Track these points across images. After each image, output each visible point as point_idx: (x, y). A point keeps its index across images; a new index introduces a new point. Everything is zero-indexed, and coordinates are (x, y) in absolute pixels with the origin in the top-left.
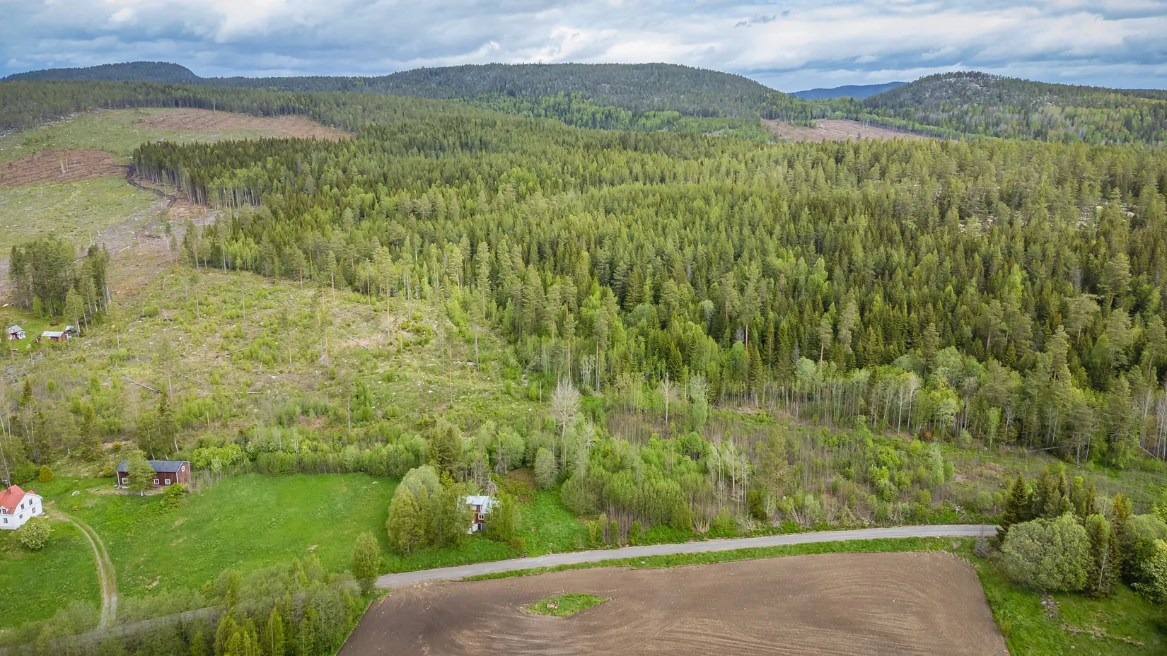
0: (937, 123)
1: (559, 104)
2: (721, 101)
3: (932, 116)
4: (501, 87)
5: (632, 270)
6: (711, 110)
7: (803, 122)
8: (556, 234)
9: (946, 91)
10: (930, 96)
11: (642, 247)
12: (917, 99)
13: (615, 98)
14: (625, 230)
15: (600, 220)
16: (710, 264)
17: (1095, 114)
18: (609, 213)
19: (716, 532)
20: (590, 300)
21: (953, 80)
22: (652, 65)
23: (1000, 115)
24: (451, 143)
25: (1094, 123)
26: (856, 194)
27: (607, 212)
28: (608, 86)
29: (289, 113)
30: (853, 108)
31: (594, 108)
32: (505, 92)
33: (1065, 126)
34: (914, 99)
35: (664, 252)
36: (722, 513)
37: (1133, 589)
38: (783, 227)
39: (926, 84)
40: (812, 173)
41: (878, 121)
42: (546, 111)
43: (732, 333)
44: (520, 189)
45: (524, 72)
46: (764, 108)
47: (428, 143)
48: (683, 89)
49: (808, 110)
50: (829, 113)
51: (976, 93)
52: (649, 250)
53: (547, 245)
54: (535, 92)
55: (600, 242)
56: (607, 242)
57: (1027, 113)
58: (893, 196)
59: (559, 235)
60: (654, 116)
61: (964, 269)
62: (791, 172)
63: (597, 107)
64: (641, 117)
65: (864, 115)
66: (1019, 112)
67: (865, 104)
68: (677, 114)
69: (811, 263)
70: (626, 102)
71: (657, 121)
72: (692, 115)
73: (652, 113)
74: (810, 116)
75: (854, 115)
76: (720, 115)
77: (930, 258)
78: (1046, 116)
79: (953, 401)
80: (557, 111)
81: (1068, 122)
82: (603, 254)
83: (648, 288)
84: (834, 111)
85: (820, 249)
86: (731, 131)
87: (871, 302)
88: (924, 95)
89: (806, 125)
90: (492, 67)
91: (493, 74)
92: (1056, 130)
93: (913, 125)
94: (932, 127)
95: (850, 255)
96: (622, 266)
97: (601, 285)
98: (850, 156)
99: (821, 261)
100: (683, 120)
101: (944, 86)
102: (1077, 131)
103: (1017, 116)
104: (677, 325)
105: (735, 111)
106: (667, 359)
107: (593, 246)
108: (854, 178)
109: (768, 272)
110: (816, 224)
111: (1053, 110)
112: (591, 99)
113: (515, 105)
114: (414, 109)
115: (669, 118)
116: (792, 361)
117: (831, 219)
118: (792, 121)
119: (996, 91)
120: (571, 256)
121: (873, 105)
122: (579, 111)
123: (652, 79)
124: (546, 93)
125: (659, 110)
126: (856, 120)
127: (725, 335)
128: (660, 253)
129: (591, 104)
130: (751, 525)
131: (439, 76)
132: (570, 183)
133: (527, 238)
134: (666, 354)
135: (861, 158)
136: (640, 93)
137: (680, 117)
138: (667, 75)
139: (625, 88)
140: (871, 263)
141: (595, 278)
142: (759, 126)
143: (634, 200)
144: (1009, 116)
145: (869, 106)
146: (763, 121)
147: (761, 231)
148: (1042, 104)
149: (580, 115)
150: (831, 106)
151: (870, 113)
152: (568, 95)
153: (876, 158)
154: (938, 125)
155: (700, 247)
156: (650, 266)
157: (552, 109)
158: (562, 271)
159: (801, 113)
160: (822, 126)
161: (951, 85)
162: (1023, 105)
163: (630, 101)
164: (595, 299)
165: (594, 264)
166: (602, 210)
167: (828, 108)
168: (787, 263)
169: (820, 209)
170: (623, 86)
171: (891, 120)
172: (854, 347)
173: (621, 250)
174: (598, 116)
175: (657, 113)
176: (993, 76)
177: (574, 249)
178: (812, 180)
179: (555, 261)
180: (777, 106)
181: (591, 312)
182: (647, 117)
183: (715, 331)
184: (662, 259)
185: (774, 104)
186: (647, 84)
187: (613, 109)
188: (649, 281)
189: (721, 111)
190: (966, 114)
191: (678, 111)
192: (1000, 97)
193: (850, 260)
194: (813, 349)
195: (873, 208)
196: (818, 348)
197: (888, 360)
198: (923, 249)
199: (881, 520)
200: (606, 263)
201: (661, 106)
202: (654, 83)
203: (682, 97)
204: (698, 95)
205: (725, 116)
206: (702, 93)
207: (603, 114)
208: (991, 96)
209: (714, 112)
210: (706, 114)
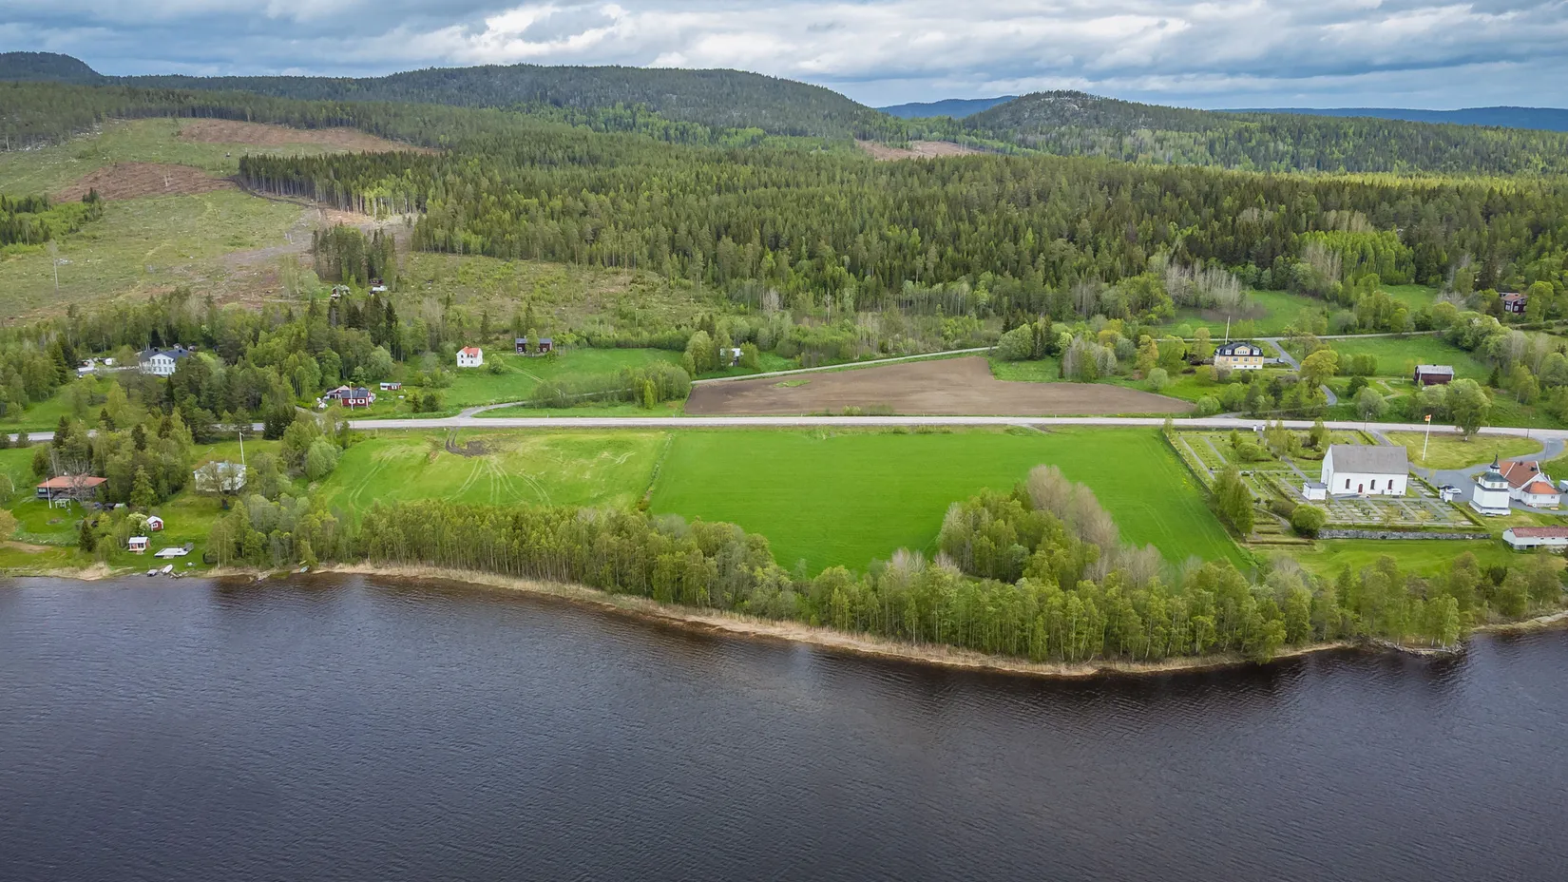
0: (1035, 147)
1: (621, 118)
2: (808, 117)
3: (1030, 138)
4: (541, 95)
6: (799, 128)
7: (899, 144)
9: (1046, 112)
10: (1029, 117)
11: (796, 225)
12: (1016, 120)
13: (687, 111)
14: (779, 217)
16: (845, 235)
17: (1182, 138)
19: (863, 359)
21: (1052, 100)
23: (1096, 138)
25: (1181, 147)
26: (941, 194)
27: (757, 207)
28: (674, 97)
29: (336, 125)
30: (950, 129)
31: (664, 123)
32: (548, 101)
33: (1154, 149)
34: (1013, 119)
35: (812, 229)
36: (865, 350)
37: (1052, 356)
38: (891, 212)
39: (1025, 104)
40: (909, 180)
41: (976, 143)
42: (606, 125)
43: (864, 272)
46: (856, 127)
47: (538, 158)
48: (762, 103)
49: (904, 130)
50: (926, 135)
51: (1075, 114)
52: (802, 227)
54: (586, 102)
56: (768, 224)
57: (1120, 137)
58: (965, 193)
60: (736, 133)
61: (1002, 233)
62: (893, 179)
63: (668, 122)
64: (720, 134)
65: (962, 137)
66: (1114, 136)
67: (963, 123)
68: (761, 132)
69: (909, 233)
70: (700, 116)
71: (739, 139)
72: (778, 133)
73: (734, 130)
74: (906, 137)
75: (953, 137)
76: (809, 134)
77: (982, 228)
78: (1137, 139)
79: (985, 295)
80: (620, 125)
81: (1158, 146)
82: (769, 230)
84: (931, 132)
85: (915, 225)
86: (823, 152)
87: (946, 252)
88: (1024, 115)
89: (902, 147)
91: (527, 78)
92: (1146, 153)
93: (1012, 148)
94: (1029, 150)
95: (934, 227)
96: (785, 238)
97: (771, 250)
98: (938, 167)
99: (916, 231)
100: (769, 139)
101: (1042, 106)
102: (1164, 156)
103: (1111, 139)
104: (829, 268)
105: (824, 129)
108: (939, 183)
109: (882, 238)
110: (913, 212)
111: (1145, 134)
112: (658, 112)
113: (565, 116)
115: (753, 135)
116: (901, 283)
117: (923, 207)
118: (887, 142)
119: (1093, 112)
121: (971, 125)
122: (646, 125)
124: (600, 103)
125: (739, 126)
126: (955, 142)
127: (859, 273)
129: (659, 118)
130: (881, 355)
134: (824, 284)
135: (946, 169)
136: (715, 106)
137: (765, 135)
138: (743, 88)
139: (696, 101)
140: (947, 231)
141: (766, 246)
142: (853, 146)
144: (1103, 139)
145: (968, 126)
146: (857, 142)
147: (876, 215)
148: (1136, 127)
150: (928, 126)
151: (969, 135)
152: (629, 107)
153: (957, 168)
154: (1036, 149)
155: (836, 224)
156: (803, 237)
157: (613, 122)
159: (897, 133)
160: (919, 148)
161: (1049, 104)
162: (1118, 129)
163: (705, 116)
164: (770, 258)
166: (752, 206)
167: (925, 128)
168: (895, 232)
169: (916, 202)
170: (692, 97)
171: (989, 142)
172: (935, 273)
174: (672, 132)
175: (740, 130)
176: (1092, 97)
178: (909, 185)
180: (870, 125)
182: (728, 135)
183: (853, 269)
185: (865, 122)
186: (721, 96)
187: (686, 124)
188: (804, 246)
189: (809, 130)
190: (1064, 135)
191: (762, 128)
192: (1096, 118)
193: (935, 230)
194: (912, 275)
195: (952, 202)
196: (915, 274)
197: (954, 279)
198: (980, 223)
199: (946, 348)
200: (772, 237)
201: (742, 123)
202: (728, 94)
203: (764, 112)
204: (781, 110)
205: (815, 135)
206: (785, 108)
207: (676, 130)
208: (1088, 117)
209: (801, 130)
210: (794, 133)
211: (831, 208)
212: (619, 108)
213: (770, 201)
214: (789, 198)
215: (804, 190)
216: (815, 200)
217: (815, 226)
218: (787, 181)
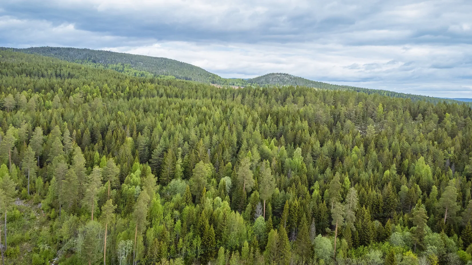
1: (118, 68)
2: (192, 74)
4: (89, 58)
5: (167, 152)
6: (189, 77)
7: (226, 86)
8: (107, 123)
9: (277, 79)
10: (272, 81)
11: (173, 134)
13: (145, 68)
14: (159, 124)
15: (140, 116)
18: (147, 112)
20: (131, 177)
21: (279, 76)
22: (162, 58)
24: (49, 73)
27: (145, 111)
28: (142, 63)
30: (244, 83)
31: (135, 71)
32: (91, 61)
34: (266, 81)
35: (190, 139)
39: (270, 76)
43: (253, 208)
44: (87, 97)
45: (101, 53)
46: (210, 79)
48: (176, 68)
49: (228, 82)
50: (235, 84)
51: (288, 81)
52: (179, 137)
53: (99, 132)
54: (106, 62)
55: (140, 130)
56: (146, 130)
59: (109, 124)
60: (164, 77)
63: (137, 71)
64: (157, 76)
67: (248, 82)
68: (174, 77)
70: (150, 70)
72: (181, 78)
74: (228, 84)
76: (193, 80)
83: (179, 166)
84: (237, 83)
88: (270, 80)
90: (85, 50)
91: (85, 53)
96: (158, 150)
105: (199, 79)
106: (202, 236)
107: (135, 133)
113: (95, 66)
114: (34, 59)
115: (171, 78)
118: (222, 85)
119: (294, 81)
120: (117, 139)
122: (128, 71)
123: (162, 63)
124: (112, 63)
125: (166, 75)
127: (247, 209)
128: (186, 139)
129: (134, 69)
131: (56, 51)
132: (120, 96)
133: (82, 125)
134: (201, 231)
136: (157, 68)
138: (169, 63)
141: (137, 158)
143: (163, 105)
145: (250, 82)
146: (211, 84)
149: (128, 73)
152: (123, 65)
155: (214, 136)
156: (180, 149)
158: (109, 151)
159: (225, 82)
163: (153, 70)
164: (135, 176)
165: (136, 146)
166: (142, 110)
167: (235, 81)
170: (149, 64)
173: (157, 136)
174: (138, 74)
176: (293, 76)
177: (120, 135)
179: (104, 144)
181: (132, 189)
183: (235, 203)
184: (188, 143)
185: (214, 78)
186: (160, 64)
187: (144, 72)
188: (180, 161)
189: (193, 78)
191: (174, 76)
192: (296, 83)
200: (146, 146)
201: (167, 73)
202: (163, 64)
203: (176, 71)
204: (182, 71)
205: (195, 80)
206: (184, 71)
207: (140, 74)
208: (293, 82)
209: (190, 78)
210: (186, 79)
211: (207, 117)
212: (119, 65)
213: (157, 107)
214: (173, 106)
215: (186, 101)
216: (194, 109)
217: (193, 136)
218: (176, 94)
